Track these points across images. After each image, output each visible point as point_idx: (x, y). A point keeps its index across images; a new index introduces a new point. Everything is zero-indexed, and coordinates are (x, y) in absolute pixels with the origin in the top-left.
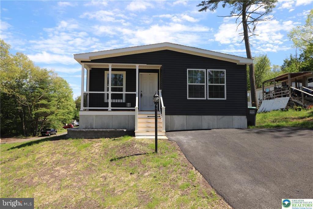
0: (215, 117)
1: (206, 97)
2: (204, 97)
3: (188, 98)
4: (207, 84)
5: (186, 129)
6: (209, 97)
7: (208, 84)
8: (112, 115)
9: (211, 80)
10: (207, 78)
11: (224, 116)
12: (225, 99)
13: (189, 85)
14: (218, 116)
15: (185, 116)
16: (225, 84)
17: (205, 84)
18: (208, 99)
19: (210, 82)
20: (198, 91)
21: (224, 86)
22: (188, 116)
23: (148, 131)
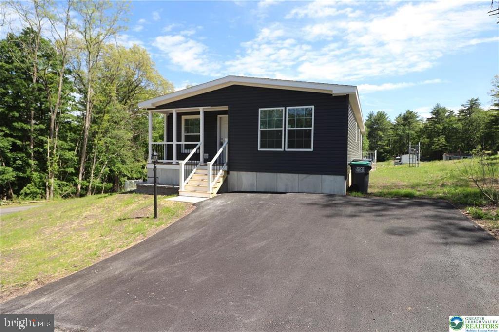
0: (296, 176)
1: (285, 147)
2: (281, 148)
3: (259, 149)
4: (285, 129)
5: (256, 191)
6: (289, 147)
7: (287, 128)
8: (176, 170)
9: (291, 123)
10: (285, 119)
11: (308, 175)
12: (312, 150)
13: (261, 131)
14: (300, 175)
15: (255, 174)
16: (312, 128)
17: (283, 129)
18: (286, 150)
19: (290, 126)
20: (273, 139)
21: (311, 130)
22: (258, 173)
23: (195, 191)
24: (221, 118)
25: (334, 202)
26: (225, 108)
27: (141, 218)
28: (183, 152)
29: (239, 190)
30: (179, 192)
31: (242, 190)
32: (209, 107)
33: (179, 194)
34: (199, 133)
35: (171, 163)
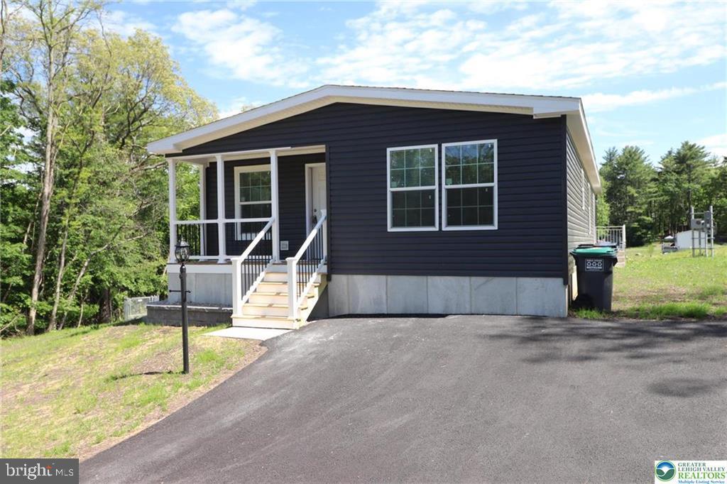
0: (465, 282)
1: (441, 224)
2: (433, 224)
3: (390, 229)
4: (441, 187)
5: (385, 312)
6: (449, 224)
7: (444, 187)
9: (453, 174)
10: (441, 168)
11: (490, 278)
12: (495, 227)
13: (394, 194)
14: (474, 279)
15: (383, 277)
16: (495, 184)
17: (436, 187)
18: (444, 229)
19: (450, 180)
20: (418, 208)
21: (491, 189)
22: (390, 278)
23: (264, 317)
24: (311, 169)
25: (543, 331)
26: (320, 149)
27: (156, 373)
28: (239, 239)
29: (351, 313)
30: (231, 319)
31: (358, 312)
32: (290, 148)
33: (231, 323)
34: (270, 199)
35: (215, 262)
